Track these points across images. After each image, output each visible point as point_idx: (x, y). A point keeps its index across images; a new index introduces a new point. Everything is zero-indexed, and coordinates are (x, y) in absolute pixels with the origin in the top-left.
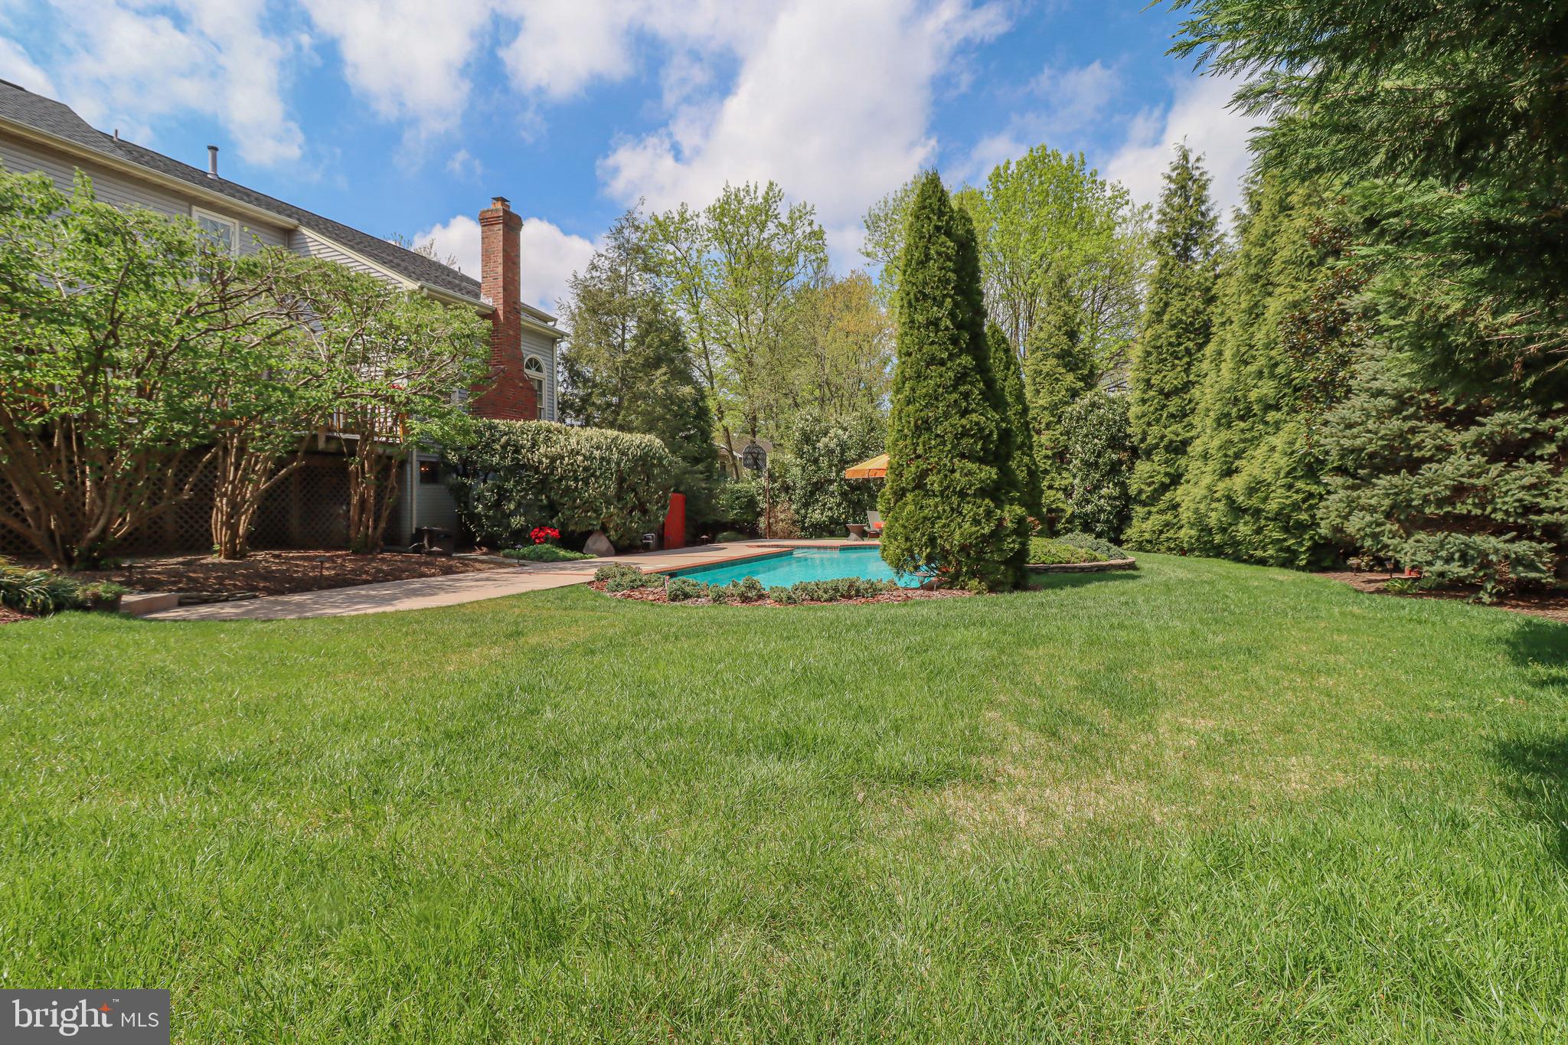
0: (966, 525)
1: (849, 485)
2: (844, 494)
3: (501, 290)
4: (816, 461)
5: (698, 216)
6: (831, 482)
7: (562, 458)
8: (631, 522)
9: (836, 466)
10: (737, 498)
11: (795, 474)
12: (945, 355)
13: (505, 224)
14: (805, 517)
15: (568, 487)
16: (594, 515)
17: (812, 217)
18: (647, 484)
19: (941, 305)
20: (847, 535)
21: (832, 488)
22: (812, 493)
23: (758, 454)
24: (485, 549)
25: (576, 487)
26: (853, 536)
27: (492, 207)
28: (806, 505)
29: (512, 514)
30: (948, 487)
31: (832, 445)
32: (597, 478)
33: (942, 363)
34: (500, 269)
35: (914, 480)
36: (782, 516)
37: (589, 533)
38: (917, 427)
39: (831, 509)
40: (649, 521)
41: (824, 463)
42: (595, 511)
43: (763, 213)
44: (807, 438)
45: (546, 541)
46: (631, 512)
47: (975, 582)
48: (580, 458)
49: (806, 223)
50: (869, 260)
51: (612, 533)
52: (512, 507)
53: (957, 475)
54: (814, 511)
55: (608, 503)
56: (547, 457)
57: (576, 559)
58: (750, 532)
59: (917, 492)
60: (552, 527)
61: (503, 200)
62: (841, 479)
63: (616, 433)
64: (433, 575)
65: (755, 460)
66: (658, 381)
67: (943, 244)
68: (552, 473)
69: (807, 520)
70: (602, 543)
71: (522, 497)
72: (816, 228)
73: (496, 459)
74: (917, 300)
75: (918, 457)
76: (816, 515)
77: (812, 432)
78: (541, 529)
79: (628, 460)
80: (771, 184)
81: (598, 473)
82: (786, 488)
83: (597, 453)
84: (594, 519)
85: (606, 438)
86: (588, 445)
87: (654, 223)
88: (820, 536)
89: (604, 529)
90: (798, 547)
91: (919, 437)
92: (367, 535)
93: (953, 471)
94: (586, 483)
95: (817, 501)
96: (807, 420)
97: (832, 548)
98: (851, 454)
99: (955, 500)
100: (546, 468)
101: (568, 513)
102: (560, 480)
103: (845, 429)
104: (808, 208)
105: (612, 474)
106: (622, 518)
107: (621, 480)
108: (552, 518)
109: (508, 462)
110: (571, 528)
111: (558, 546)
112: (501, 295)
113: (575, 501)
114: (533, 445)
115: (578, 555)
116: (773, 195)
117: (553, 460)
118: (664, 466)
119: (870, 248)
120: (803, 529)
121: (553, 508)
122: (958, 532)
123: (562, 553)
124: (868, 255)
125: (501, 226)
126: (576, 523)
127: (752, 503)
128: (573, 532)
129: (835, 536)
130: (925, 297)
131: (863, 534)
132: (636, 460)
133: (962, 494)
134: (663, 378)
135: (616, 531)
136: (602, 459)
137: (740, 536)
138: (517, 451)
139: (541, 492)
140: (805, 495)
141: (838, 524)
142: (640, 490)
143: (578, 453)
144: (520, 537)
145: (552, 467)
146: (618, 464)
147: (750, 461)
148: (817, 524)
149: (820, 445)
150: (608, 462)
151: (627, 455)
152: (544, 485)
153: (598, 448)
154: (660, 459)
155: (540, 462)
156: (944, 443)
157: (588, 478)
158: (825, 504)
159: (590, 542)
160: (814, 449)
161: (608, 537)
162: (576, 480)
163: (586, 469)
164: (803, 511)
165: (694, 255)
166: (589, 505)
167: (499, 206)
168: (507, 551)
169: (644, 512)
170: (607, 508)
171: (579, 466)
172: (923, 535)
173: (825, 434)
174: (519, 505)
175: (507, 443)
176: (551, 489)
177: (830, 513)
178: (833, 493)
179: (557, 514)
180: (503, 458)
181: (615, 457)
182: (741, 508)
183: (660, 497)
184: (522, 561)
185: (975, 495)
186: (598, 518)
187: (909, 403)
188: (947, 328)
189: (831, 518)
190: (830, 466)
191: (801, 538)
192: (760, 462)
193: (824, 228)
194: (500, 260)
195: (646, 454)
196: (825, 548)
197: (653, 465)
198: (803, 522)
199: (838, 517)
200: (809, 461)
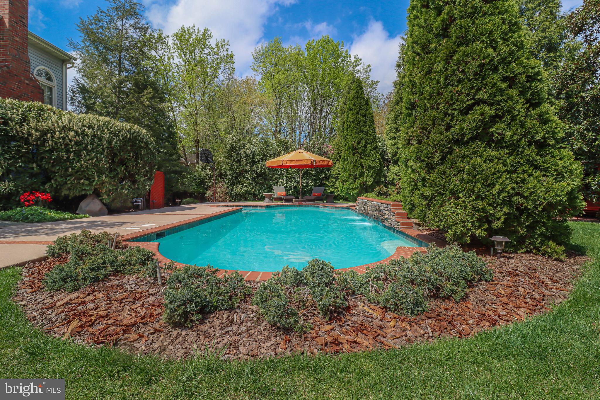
1: (257, 174)
2: (253, 179)
4: (238, 161)
5: (168, 37)
6: (247, 172)
7: (53, 132)
8: (122, 189)
9: (250, 163)
10: (195, 180)
11: (226, 168)
14: (232, 190)
15: (59, 158)
16: (87, 182)
17: (228, 47)
18: (136, 161)
20: (262, 199)
21: (247, 175)
22: (236, 178)
23: (208, 154)
25: (68, 158)
26: (267, 199)
28: (232, 184)
31: (248, 153)
32: (88, 152)
36: (219, 190)
37: (83, 197)
39: (246, 186)
40: (138, 188)
41: (243, 161)
42: (88, 179)
44: (233, 148)
45: (37, 203)
46: (122, 181)
48: (72, 133)
49: (225, 50)
50: (255, 73)
51: (105, 196)
54: (237, 187)
55: (100, 172)
56: (37, 130)
57: (65, 219)
58: (202, 199)
60: (43, 192)
62: (253, 171)
63: (107, 119)
65: (207, 158)
68: (42, 145)
69: (233, 192)
70: (96, 205)
72: (229, 53)
76: (239, 190)
77: (236, 145)
78: (31, 194)
79: (119, 140)
80: (206, 29)
81: (90, 148)
82: (221, 175)
84: (87, 185)
85: (98, 121)
86: (80, 125)
88: (239, 201)
89: (97, 194)
90: (242, 207)
94: (78, 154)
95: (239, 182)
96: (233, 139)
97: (260, 206)
98: (257, 158)
100: (37, 140)
101: (60, 180)
102: (51, 151)
103: (254, 145)
104: (226, 42)
105: (103, 149)
106: (114, 185)
107: (112, 156)
108: (44, 183)
110: (65, 192)
111: (50, 208)
113: (67, 170)
114: (23, 120)
115: (67, 215)
116: (207, 34)
117: (44, 133)
118: (150, 149)
119: (255, 67)
120: (231, 196)
121: (44, 176)
123: (51, 214)
124: (255, 70)
126: (69, 189)
127: (203, 182)
128: (66, 197)
131: (273, 199)
132: (125, 141)
134: (148, 96)
135: (108, 195)
136: (94, 136)
137: (196, 201)
139: (31, 161)
140: (232, 179)
141: (249, 194)
142: (130, 164)
143: (70, 129)
144: (8, 200)
145: (42, 139)
146: (109, 142)
147: (204, 158)
148: (239, 194)
149: (241, 152)
150: (100, 139)
151: (117, 135)
152: (34, 154)
153: (89, 127)
154: (147, 144)
155: (30, 135)
157: (80, 151)
158: (244, 183)
159: (83, 205)
160: (238, 154)
161: (101, 200)
162: (68, 151)
163: (77, 144)
164: (231, 188)
165: (166, 59)
166: (82, 174)
169: (134, 182)
170: (98, 176)
171: (70, 141)
173: (244, 147)
174: (7, 172)
176: (43, 158)
177: (246, 189)
178: (248, 178)
179: (49, 181)
181: (107, 136)
182: (197, 185)
183: (147, 172)
186: (90, 184)
189: (246, 191)
190: (247, 164)
191: (230, 201)
192: (209, 159)
193: (233, 53)
195: (135, 138)
196: (257, 207)
197: (141, 147)
198: (231, 193)
199: (250, 191)
200: (234, 160)
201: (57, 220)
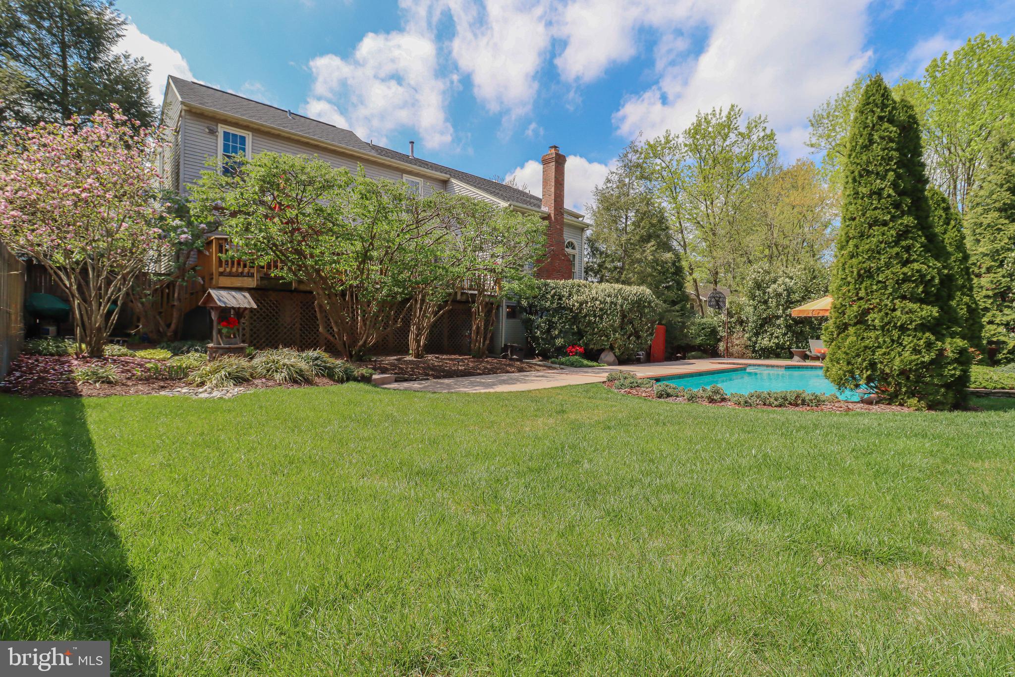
0: (906, 354)
1: (794, 320)
2: (789, 327)
3: (553, 202)
4: (766, 302)
5: (678, 137)
6: (778, 317)
7: (587, 303)
8: (629, 344)
9: (783, 305)
10: (703, 329)
11: (748, 311)
12: (888, 217)
13: (556, 162)
14: (756, 343)
15: (590, 321)
16: (606, 339)
17: (765, 125)
18: (640, 319)
19: (883, 178)
20: (791, 356)
21: (778, 322)
22: (762, 326)
23: (720, 298)
24: (540, 358)
25: (595, 321)
26: (796, 358)
27: (549, 152)
28: (757, 334)
29: (556, 337)
30: (889, 323)
31: (780, 290)
32: (608, 315)
33: (885, 224)
34: (553, 190)
35: (856, 317)
36: (737, 342)
37: (602, 350)
38: (859, 275)
39: (777, 337)
40: (641, 343)
41: (772, 303)
42: (606, 336)
43: (726, 127)
44: (758, 285)
45: (576, 354)
46: (629, 338)
47: (914, 401)
48: (598, 302)
49: (761, 130)
50: (813, 149)
51: (617, 350)
52: (557, 333)
53: (898, 313)
54: (763, 339)
55: (615, 331)
56: (578, 302)
57: (594, 366)
58: (713, 353)
59: (858, 326)
60: (579, 346)
61: (555, 147)
62: (787, 315)
63: (621, 286)
64: (513, 372)
65: (717, 302)
66: (648, 251)
67: (886, 130)
68: (580, 312)
69: (758, 345)
70: (610, 357)
71: (562, 327)
72: (768, 132)
73: (548, 304)
74: (861, 176)
75: (861, 299)
76: (765, 342)
77: (762, 281)
78: (573, 347)
79: (628, 303)
80: (733, 106)
81: (609, 312)
82: (741, 322)
83: (608, 299)
84: (606, 342)
85: (614, 289)
86: (603, 294)
87: (647, 147)
88: (768, 357)
89: (612, 348)
90: (750, 365)
91: (861, 283)
92: (479, 347)
93: (894, 310)
94: (601, 318)
95: (766, 331)
96: (759, 273)
97: (778, 366)
98: (796, 297)
99: (895, 334)
100: (577, 309)
101: (589, 337)
102: (585, 316)
103: (791, 278)
104: (762, 119)
105: (617, 313)
106: (624, 341)
107: (624, 316)
108: (579, 340)
109: (555, 305)
110: (591, 346)
111: (583, 358)
112: (553, 205)
113: (594, 330)
114: (570, 295)
115: (595, 364)
116: (734, 113)
117: (581, 304)
118: (652, 307)
119: (814, 140)
120: (754, 351)
121: (580, 334)
122: (898, 359)
123: (585, 362)
124: (812, 146)
125: (554, 163)
126: (594, 344)
127: (714, 332)
128: (592, 349)
129: (780, 358)
130: (869, 173)
131: (805, 357)
132: (633, 303)
133: (903, 329)
134: (652, 248)
135: (619, 349)
136: (612, 303)
137: (705, 355)
138: (560, 299)
139: (573, 324)
140: (756, 327)
141: (783, 348)
142: (636, 323)
143: (596, 300)
144: (560, 351)
145: (580, 308)
146: (622, 306)
147: (714, 303)
148: (765, 348)
149: (770, 290)
150: (616, 305)
151: (627, 300)
152: (575, 319)
153: (609, 296)
154: (650, 303)
155: (574, 305)
156: (886, 288)
157: (602, 315)
158: (772, 334)
159: (602, 356)
160: (764, 293)
161: (614, 353)
162: (595, 316)
163: (601, 310)
164: (754, 339)
165: (675, 163)
166: (603, 333)
167: (553, 151)
168: (553, 359)
169: (638, 337)
170: (614, 334)
171: (597, 308)
172: (864, 360)
173: (774, 282)
174: (561, 331)
175: (555, 294)
176: (580, 322)
177: (776, 341)
178: (779, 325)
179: (583, 338)
180: (552, 303)
181: (620, 301)
182: (705, 336)
183: (649, 328)
184: (562, 366)
185: (915, 330)
186: (608, 341)
187: (852, 257)
188: (889, 196)
189: (777, 345)
190: (778, 306)
191: (752, 358)
192: (721, 304)
193: (774, 131)
194: (553, 184)
195: (640, 300)
196: (773, 366)
197: (645, 306)
198: (754, 347)
199: (784, 344)
200: (760, 302)
201: (590, 367)
